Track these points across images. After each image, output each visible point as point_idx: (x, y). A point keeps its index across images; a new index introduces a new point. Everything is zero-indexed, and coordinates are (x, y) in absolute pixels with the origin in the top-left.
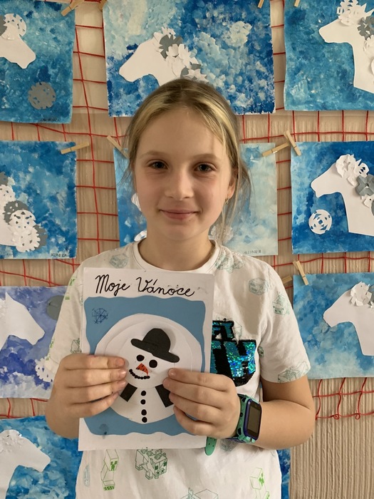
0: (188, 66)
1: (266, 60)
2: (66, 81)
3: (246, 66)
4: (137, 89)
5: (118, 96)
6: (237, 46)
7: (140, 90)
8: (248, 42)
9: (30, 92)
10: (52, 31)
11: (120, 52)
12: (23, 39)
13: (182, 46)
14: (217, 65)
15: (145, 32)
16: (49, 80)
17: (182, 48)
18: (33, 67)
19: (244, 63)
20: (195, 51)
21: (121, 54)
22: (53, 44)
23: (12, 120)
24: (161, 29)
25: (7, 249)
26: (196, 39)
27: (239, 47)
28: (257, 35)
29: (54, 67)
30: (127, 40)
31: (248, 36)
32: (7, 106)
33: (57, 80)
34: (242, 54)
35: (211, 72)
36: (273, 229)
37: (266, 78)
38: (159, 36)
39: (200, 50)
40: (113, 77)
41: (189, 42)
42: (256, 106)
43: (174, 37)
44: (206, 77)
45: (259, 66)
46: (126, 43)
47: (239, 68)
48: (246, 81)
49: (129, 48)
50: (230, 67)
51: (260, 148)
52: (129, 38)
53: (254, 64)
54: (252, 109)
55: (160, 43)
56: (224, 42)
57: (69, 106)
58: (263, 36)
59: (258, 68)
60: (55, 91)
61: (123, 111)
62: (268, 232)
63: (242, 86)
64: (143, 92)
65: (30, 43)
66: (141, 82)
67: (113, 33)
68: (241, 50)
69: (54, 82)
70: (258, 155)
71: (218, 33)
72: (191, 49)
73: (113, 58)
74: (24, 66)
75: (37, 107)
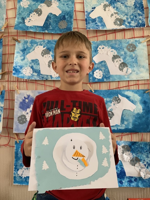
0: (113, 13)
1: (141, 10)
2: (71, 19)
3: (134, 12)
4: (95, 21)
5: (89, 23)
6: (130, 6)
7: (97, 21)
8: (134, 4)
9: (59, 24)
10: (67, 4)
11: (89, 10)
12: (58, 7)
13: (111, 7)
14: (124, 12)
15: (98, 3)
16: (65, 20)
17: (111, 8)
18: (61, 15)
19: (133, 11)
20: (116, 8)
21: (90, 10)
22: (67, 8)
23: (53, 32)
24: (103, 2)
25: (49, 76)
26: (115, 5)
27: (131, 6)
28: (137, 2)
29: (67, 15)
30: (92, 6)
31: (134, 2)
32: (51, 28)
33: (68, 19)
34: (132, 8)
35: (121, 15)
36: (147, 70)
37: (142, 15)
38: (103, 4)
39: (117, 8)
40: (87, 17)
41: (113, 6)
42: (138, 25)
43: (108, 5)
44: (120, 17)
45: (139, 12)
46: (91, 7)
47: (131, 13)
48: (134, 17)
49: (93, 8)
50: (128, 13)
51: (140, 40)
52: (93, 5)
53: (137, 11)
54: (137, 26)
55: (103, 6)
56: (126, 5)
57: (72, 28)
58: (139, 2)
59: (138, 13)
60: (67, 23)
61: (91, 28)
62: (145, 70)
63: (133, 19)
64: (98, 22)
65: (60, 8)
66: (97, 19)
67: (87, 4)
68: (132, 7)
69: (67, 20)
70: (140, 43)
71: (123, 2)
72: (114, 8)
73: (87, 11)
74: (58, 15)
75: (61, 28)
